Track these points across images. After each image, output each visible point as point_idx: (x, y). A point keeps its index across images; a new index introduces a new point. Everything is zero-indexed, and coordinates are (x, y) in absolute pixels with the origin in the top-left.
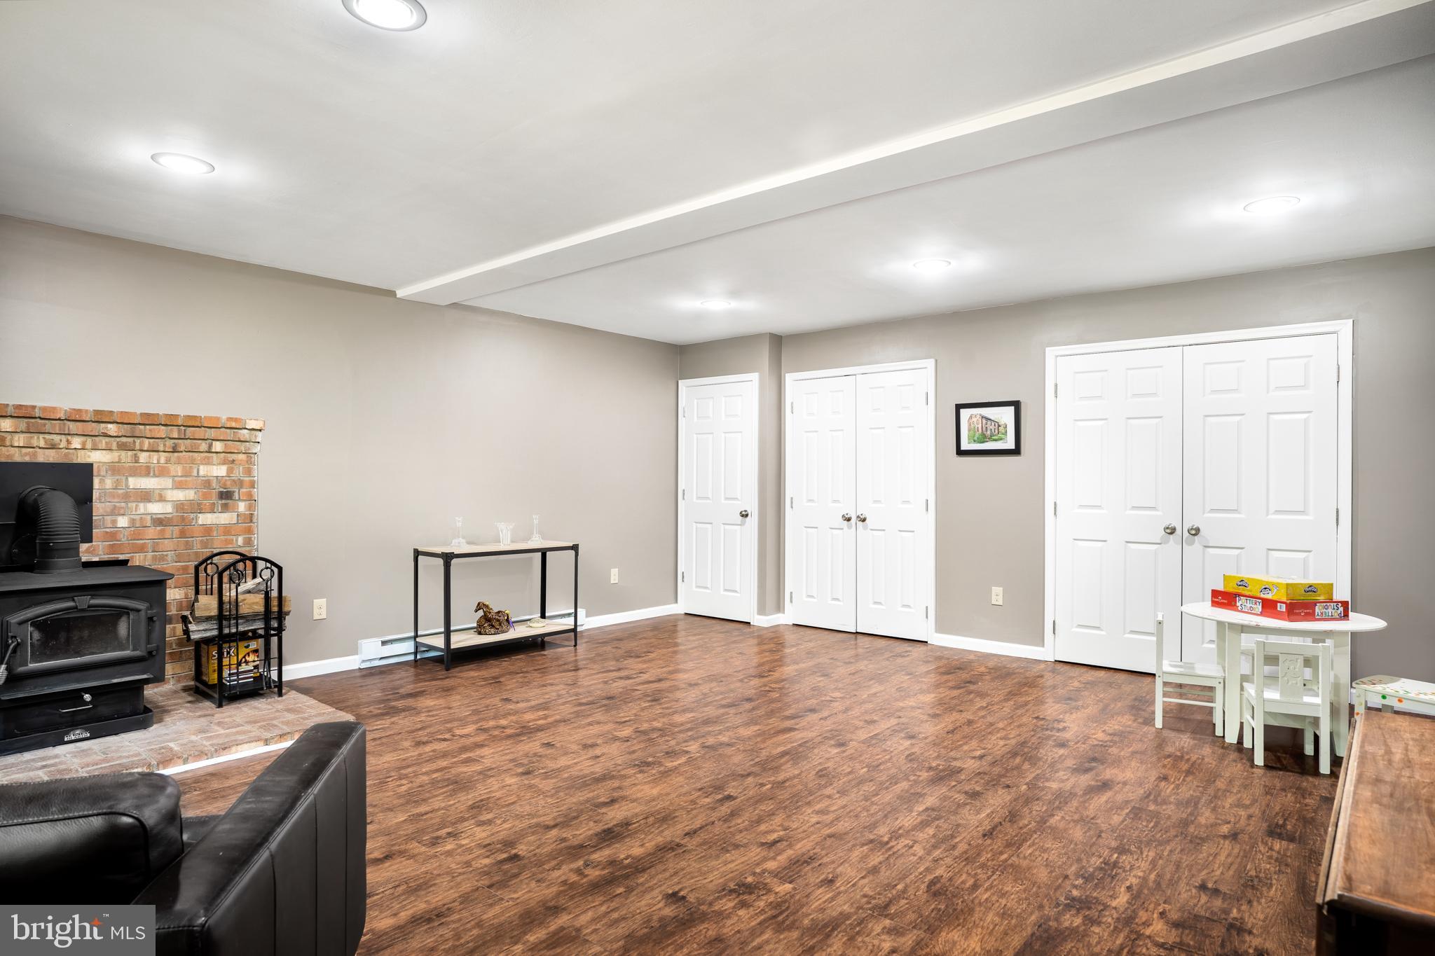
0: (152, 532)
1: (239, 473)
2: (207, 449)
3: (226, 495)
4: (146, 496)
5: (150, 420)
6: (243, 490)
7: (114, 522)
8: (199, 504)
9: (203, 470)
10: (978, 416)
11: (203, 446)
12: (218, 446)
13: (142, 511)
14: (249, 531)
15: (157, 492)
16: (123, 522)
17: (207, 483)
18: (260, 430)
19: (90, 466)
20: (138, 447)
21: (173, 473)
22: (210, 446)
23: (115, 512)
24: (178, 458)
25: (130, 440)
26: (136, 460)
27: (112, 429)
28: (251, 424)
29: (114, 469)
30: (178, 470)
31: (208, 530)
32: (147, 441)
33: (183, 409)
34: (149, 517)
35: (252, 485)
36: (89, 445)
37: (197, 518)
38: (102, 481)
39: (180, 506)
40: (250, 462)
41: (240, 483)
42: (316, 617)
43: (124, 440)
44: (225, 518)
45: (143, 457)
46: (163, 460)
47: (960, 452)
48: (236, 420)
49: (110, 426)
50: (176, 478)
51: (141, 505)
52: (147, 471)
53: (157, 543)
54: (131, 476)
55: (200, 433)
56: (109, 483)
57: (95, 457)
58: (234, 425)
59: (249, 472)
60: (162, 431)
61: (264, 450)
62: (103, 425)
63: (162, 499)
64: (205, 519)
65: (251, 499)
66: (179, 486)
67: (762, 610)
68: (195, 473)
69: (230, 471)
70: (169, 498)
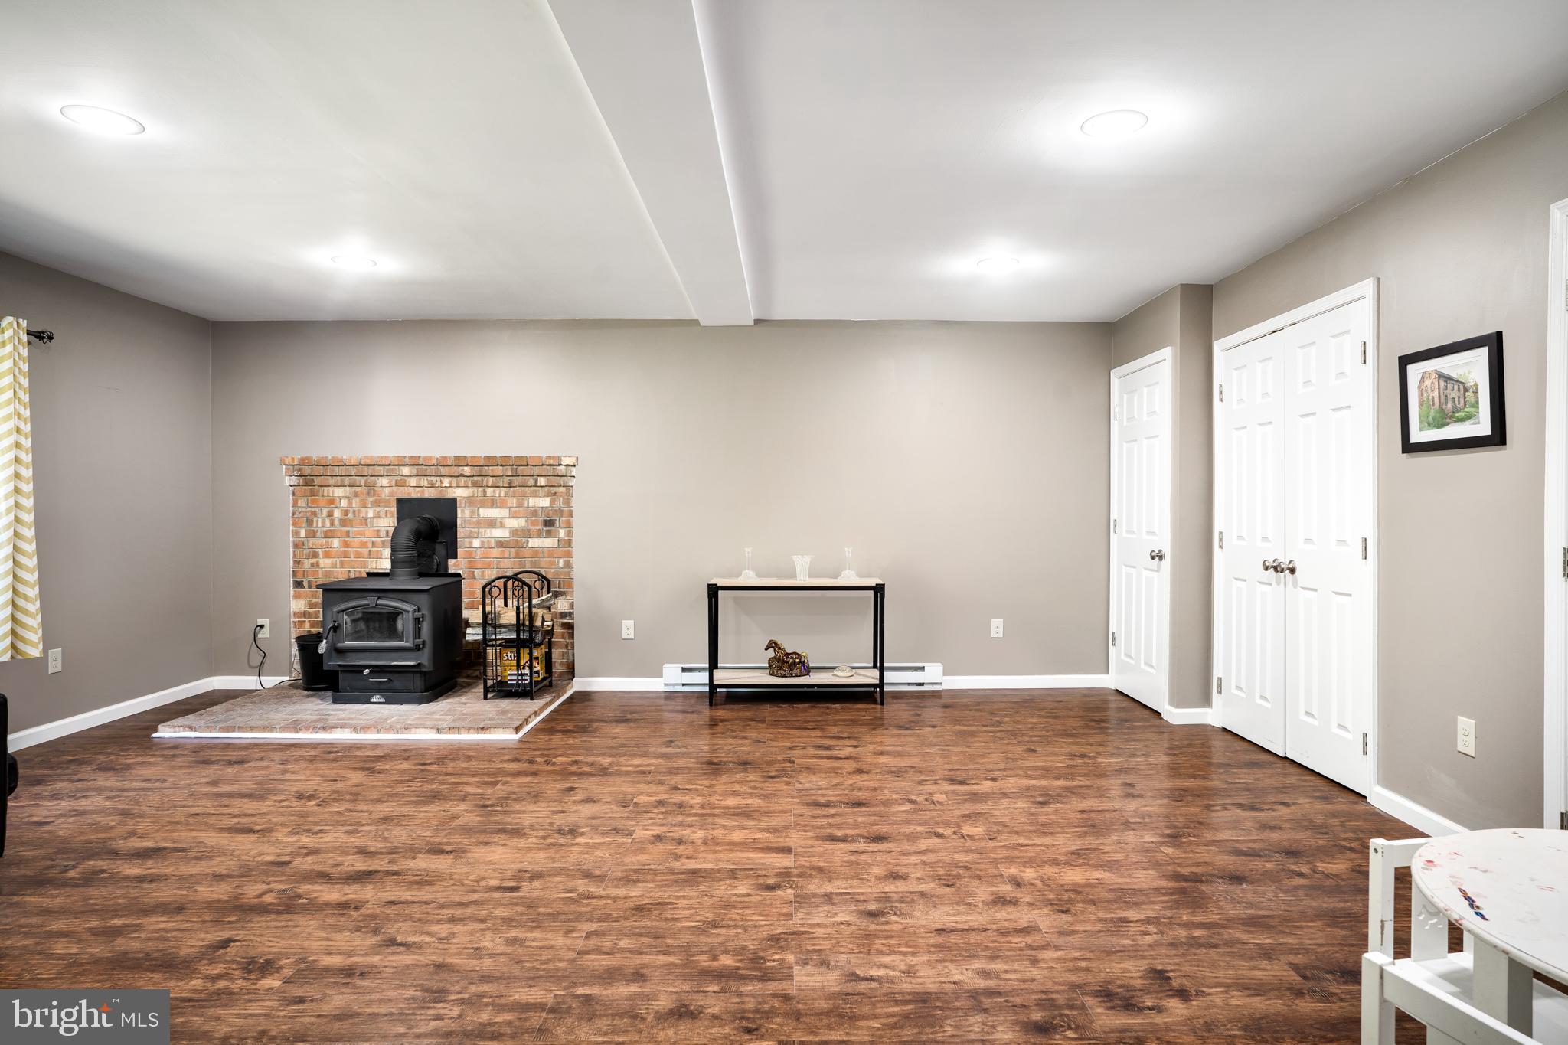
0: (496, 552)
1: (559, 504)
2: (533, 484)
3: (549, 523)
4: (491, 523)
5: (491, 462)
6: (563, 519)
7: (471, 543)
8: (529, 531)
9: (532, 502)
10: (1433, 375)
11: (531, 482)
12: (542, 481)
13: (488, 535)
14: (569, 555)
15: (499, 520)
16: (476, 543)
17: (534, 513)
18: (574, 466)
19: (455, 500)
20: (485, 484)
21: (510, 505)
22: (536, 481)
23: (470, 536)
24: (514, 492)
25: (479, 478)
26: (484, 494)
27: (467, 470)
28: (566, 461)
29: (470, 501)
30: (513, 502)
31: (536, 552)
32: (491, 479)
33: (513, 451)
34: (493, 540)
35: (571, 514)
36: (454, 484)
37: (527, 542)
38: (463, 512)
39: (515, 532)
40: (569, 494)
41: (561, 513)
42: (624, 636)
43: (476, 478)
44: (549, 543)
45: (489, 491)
46: (503, 494)
47: (1408, 447)
48: (553, 458)
49: (466, 468)
50: (513, 509)
51: (488, 530)
52: (492, 503)
53: (500, 562)
54: (481, 507)
55: (527, 470)
56: (467, 513)
57: (459, 493)
58: (552, 462)
59: (567, 503)
60: (499, 470)
61: (579, 482)
62: (461, 468)
63: (502, 526)
64: (534, 543)
65: (569, 526)
66: (513, 515)
67: (1179, 699)
68: (526, 505)
69: (552, 502)
70: (507, 525)
